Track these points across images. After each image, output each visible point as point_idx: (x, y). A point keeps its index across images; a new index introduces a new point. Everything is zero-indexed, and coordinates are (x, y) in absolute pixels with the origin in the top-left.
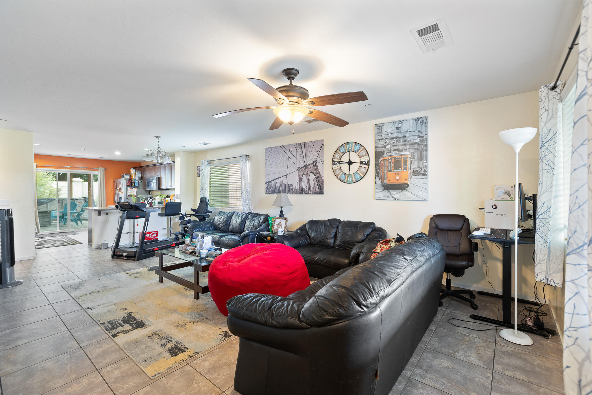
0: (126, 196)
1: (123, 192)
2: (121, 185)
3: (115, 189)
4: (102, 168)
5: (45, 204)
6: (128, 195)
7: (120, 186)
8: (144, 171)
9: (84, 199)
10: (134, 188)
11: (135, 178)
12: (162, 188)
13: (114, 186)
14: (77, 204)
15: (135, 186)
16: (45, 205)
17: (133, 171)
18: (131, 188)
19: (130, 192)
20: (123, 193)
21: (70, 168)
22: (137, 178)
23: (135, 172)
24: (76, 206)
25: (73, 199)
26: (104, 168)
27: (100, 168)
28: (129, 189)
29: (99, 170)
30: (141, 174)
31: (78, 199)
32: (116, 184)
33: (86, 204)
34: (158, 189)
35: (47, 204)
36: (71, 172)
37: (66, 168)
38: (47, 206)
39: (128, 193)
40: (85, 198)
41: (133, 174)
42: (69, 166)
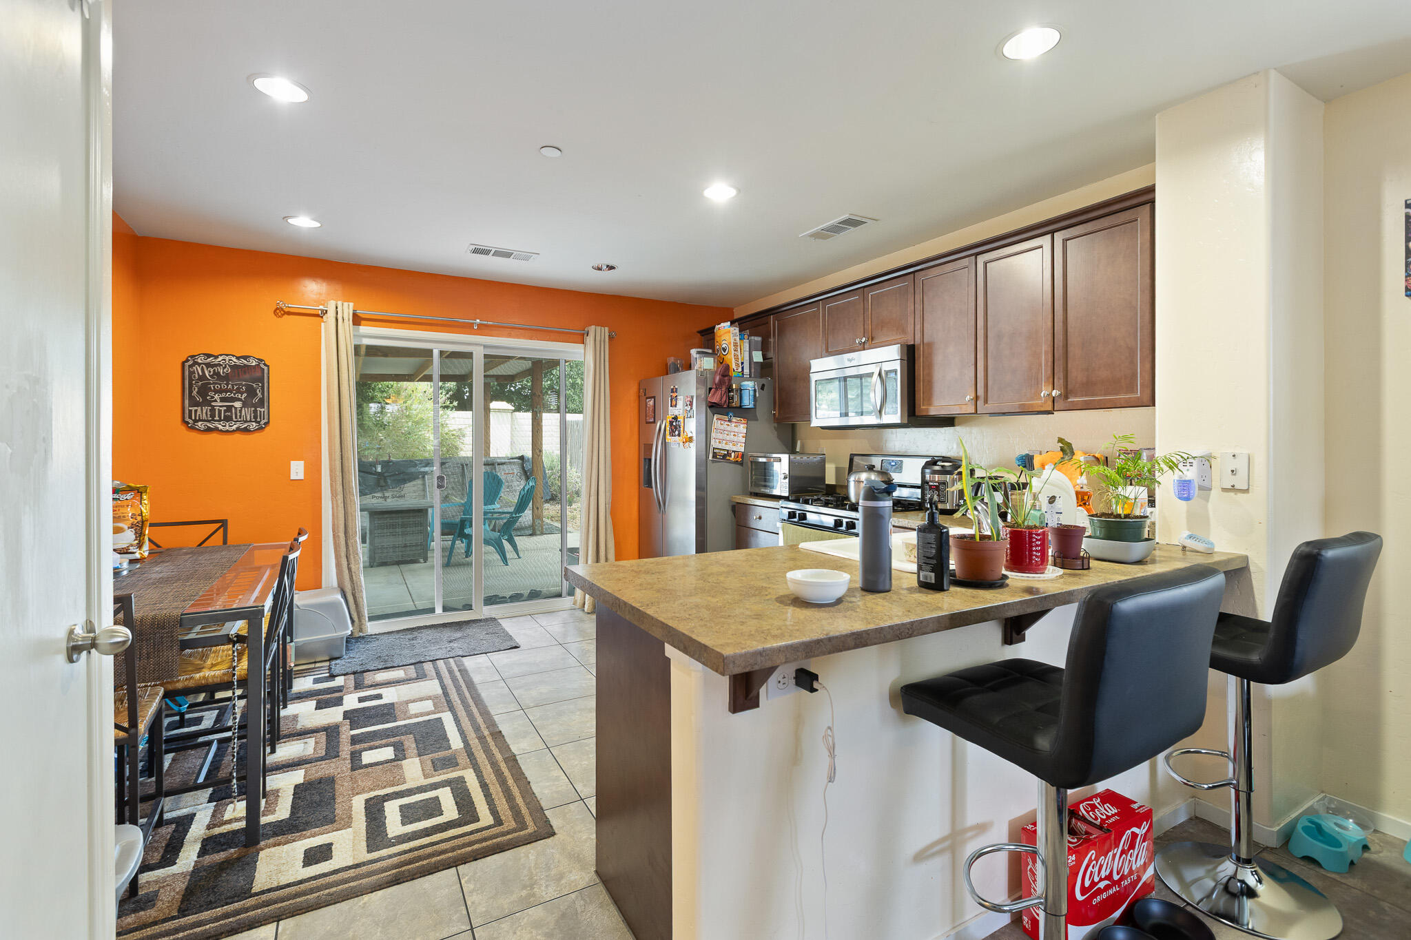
0: (707, 457)
1: (690, 439)
2: (680, 404)
3: (647, 423)
4: (598, 328)
5: (418, 478)
6: (715, 455)
7: (673, 411)
8: (781, 331)
9: (520, 461)
10: (734, 420)
11: (740, 370)
12: (934, 411)
13: (641, 407)
14: (503, 477)
15: (740, 412)
16: (419, 482)
17: (727, 333)
18: (726, 418)
19: (720, 436)
20: (693, 445)
21: (483, 329)
22: (747, 371)
23: (738, 338)
24: (501, 486)
25: (491, 464)
26: (607, 329)
27: (593, 327)
28: (718, 423)
29: (590, 340)
30: (764, 348)
31: (503, 461)
32: (651, 403)
33: (531, 484)
34: (909, 416)
35: (424, 477)
36: (485, 347)
37: (467, 328)
38: (424, 484)
39: (714, 444)
40: (522, 458)
41: (732, 347)
42: (478, 321)
